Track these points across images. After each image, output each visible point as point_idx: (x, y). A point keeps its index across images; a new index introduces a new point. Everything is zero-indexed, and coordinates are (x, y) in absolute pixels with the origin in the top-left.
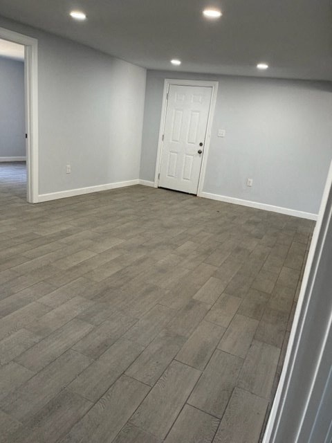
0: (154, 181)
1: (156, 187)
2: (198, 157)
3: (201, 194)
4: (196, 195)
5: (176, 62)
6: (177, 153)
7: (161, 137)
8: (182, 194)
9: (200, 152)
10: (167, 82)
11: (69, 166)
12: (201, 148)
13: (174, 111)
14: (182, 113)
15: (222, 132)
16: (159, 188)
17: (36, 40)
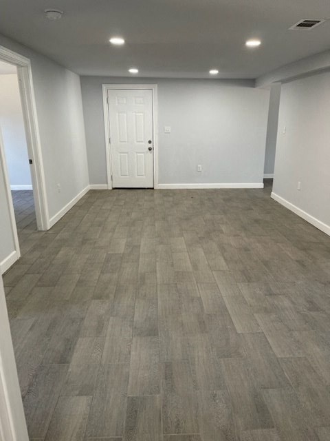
0: (107, 183)
1: (110, 188)
2: (149, 154)
3: (158, 186)
4: (153, 189)
5: (134, 71)
6: (127, 153)
7: (107, 140)
8: (141, 190)
9: (150, 149)
10: (104, 87)
11: (59, 185)
12: (151, 145)
13: (117, 114)
14: (125, 115)
15: (168, 128)
16: (114, 189)
17: (29, 60)
